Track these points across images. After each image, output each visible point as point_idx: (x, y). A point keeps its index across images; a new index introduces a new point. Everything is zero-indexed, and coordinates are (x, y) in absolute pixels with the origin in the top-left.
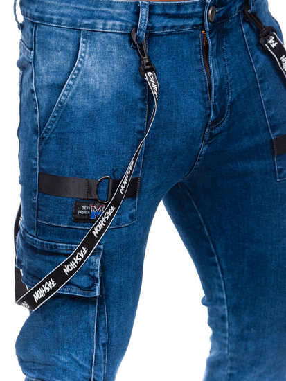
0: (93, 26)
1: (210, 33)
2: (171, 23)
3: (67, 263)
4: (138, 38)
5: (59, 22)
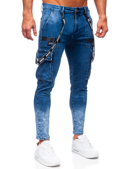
0: (54, 10)
1: (76, 14)
2: (68, 11)
3: (47, 54)
4: (62, 13)
5: (48, 9)
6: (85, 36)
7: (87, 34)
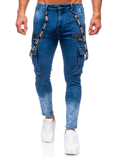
6: (72, 32)
7: (73, 30)
